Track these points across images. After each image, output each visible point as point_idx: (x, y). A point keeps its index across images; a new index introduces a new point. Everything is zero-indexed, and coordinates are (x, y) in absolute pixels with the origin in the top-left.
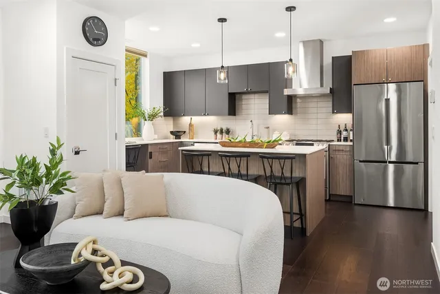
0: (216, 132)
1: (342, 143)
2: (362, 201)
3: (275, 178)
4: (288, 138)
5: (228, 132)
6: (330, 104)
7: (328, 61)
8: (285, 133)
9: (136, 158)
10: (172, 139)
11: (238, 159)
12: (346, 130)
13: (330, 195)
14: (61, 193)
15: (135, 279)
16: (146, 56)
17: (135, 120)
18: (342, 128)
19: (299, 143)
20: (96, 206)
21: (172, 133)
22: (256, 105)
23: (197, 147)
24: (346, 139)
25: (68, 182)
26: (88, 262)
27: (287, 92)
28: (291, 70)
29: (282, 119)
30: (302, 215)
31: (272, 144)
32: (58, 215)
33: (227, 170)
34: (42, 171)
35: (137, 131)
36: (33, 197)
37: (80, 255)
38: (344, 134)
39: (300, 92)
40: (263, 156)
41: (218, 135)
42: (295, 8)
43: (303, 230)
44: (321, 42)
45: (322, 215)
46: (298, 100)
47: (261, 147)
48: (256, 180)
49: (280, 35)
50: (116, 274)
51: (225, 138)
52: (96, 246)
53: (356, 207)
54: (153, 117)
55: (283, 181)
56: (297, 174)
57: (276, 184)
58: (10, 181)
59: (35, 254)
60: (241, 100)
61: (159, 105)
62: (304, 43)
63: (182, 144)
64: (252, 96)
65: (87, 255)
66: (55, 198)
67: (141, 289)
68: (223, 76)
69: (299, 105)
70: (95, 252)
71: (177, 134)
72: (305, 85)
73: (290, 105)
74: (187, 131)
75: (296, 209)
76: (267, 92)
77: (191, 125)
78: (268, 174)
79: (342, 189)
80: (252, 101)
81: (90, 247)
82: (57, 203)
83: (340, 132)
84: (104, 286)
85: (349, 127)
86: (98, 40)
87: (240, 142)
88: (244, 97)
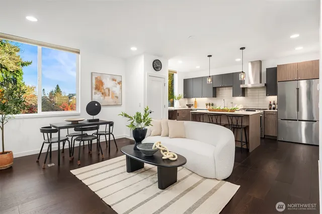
0: (207, 105)
1: (272, 110)
2: (282, 139)
3: (234, 125)
4: (242, 108)
5: (213, 105)
6: (265, 92)
7: (264, 70)
8: (241, 105)
9: (172, 115)
10: (187, 108)
11: (216, 117)
12: (274, 104)
13: (264, 136)
14: (148, 125)
15: (174, 157)
16: (176, 73)
17: (172, 100)
18: (272, 103)
19: (248, 110)
20: (158, 133)
21: (187, 105)
22: (226, 93)
23: (198, 111)
24: (274, 109)
25: (151, 122)
26: (158, 150)
27: (242, 86)
28: (242, 76)
29: (240, 99)
30: (247, 143)
31: (233, 110)
32: (148, 134)
33: (211, 121)
34: (142, 118)
35: (172, 104)
36: (140, 127)
37: (155, 147)
38: (273, 106)
39: (250, 86)
40: (228, 116)
41: (208, 106)
42: (244, 48)
43: (248, 150)
44: (260, 62)
45: (259, 144)
46: (248, 90)
47: (227, 111)
48: (225, 126)
49: (239, 60)
50: (167, 154)
51: (211, 107)
52: (161, 145)
53: (279, 142)
54: (179, 98)
55: (237, 127)
56: (245, 124)
57: (234, 128)
58: (132, 121)
59: (141, 145)
60: (219, 90)
61: (182, 93)
62: (252, 62)
63: (191, 110)
64: (224, 88)
65: (158, 147)
66: (146, 127)
67: (176, 160)
68: (210, 80)
69: (248, 92)
70: (160, 146)
71: (189, 106)
72: (252, 82)
73: (243, 92)
74: (194, 104)
75: (244, 140)
76: (232, 86)
77: (195, 102)
78: (230, 124)
79: (271, 133)
80: (224, 91)
81: (159, 144)
82: (147, 129)
83: (271, 105)
84: (163, 158)
85: (276, 102)
86: (157, 68)
87: (218, 109)
88: (220, 89)
